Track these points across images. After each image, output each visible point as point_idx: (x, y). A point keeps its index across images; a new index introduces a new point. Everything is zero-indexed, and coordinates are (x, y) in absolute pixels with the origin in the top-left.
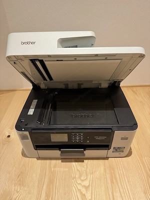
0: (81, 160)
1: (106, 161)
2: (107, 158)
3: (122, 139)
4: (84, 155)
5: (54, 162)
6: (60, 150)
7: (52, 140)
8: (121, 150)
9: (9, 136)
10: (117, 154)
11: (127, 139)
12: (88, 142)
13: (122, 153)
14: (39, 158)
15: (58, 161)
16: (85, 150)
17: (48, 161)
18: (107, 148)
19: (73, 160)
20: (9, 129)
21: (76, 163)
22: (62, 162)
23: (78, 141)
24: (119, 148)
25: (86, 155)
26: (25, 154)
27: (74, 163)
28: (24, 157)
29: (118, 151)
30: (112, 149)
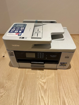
1: (56, 70)
2: (56, 69)
3: (66, 57)
4: (44, 66)
6: (31, 63)
7: (27, 57)
8: (64, 64)
9: (4, 56)
10: (62, 67)
11: (68, 57)
12: (46, 58)
13: (65, 66)
14: (19, 68)
15: (30, 69)
16: (44, 63)
17: (24, 69)
18: (57, 63)
19: (38, 69)
20: (4, 53)
21: (39, 71)
22: (32, 70)
23: (41, 58)
24: (63, 63)
25: (45, 67)
26: (12, 65)
27: (38, 71)
28: (11, 67)
29: (63, 65)
30: (59, 64)
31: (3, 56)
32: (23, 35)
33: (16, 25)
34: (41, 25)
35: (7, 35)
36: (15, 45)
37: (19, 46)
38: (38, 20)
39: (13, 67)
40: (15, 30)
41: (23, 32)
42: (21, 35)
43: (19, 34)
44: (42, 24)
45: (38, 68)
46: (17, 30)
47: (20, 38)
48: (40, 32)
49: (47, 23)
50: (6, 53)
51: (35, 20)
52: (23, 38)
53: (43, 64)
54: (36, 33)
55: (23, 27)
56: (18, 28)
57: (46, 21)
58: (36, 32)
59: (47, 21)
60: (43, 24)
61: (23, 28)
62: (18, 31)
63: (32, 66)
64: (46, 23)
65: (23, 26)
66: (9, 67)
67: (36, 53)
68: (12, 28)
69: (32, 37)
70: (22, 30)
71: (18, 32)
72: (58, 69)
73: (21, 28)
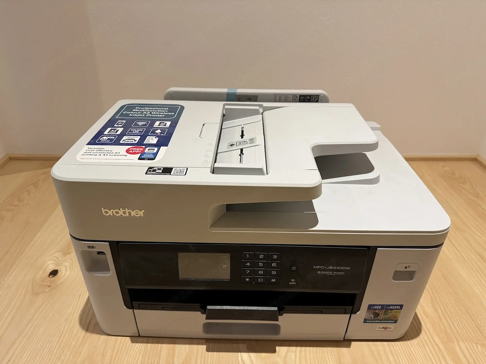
0: (267, 346)
1: (344, 350)
2: (345, 342)
3: (398, 275)
4: (276, 329)
5: (182, 350)
6: (203, 309)
7: (182, 275)
8: (390, 314)
9: (54, 273)
10: (376, 329)
11: (410, 275)
12: (293, 282)
13: (392, 326)
14: (137, 338)
15: (195, 347)
16: (281, 311)
17: (165, 348)
18: (349, 308)
19: (241, 346)
20: (57, 254)
21: (252, 355)
22: (208, 350)
23: (260, 280)
24: (385, 308)
25: (284, 333)
26: (97, 324)
27: (245, 356)
28: (93, 332)
29: (382, 316)
30: (363, 313)
31: (52, 268)
32: (164, 156)
33: (130, 107)
34: (256, 112)
35: (79, 157)
36: (121, 212)
37: (141, 213)
38: (240, 91)
39: (103, 337)
40: (123, 134)
41: (164, 141)
42: (156, 155)
43: (143, 153)
44: (261, 106)
45: (243, 341)
46: (137, 131)
47: (151, 170)
48: (252, 140)
49: (280, 101)
50: (66, 253)
51: (225, 90)
52: (167, 171)
53: (274, 316)
54: (234, 147)
55: (166, 118)
56: (140, 124)
57: (275, 95)
58: (233, 141)
59: (280, 95)
60: (265, 104)
61: (168, 124)
62: (137, 138)
63: (207, 328)
64: (275, 101)
65: (166, 116)
66: (82, 333)
67: (236, 251)
68: (111, 123)
69: (216, 165)
70: (159, 131)
71: (140, 143)
72: (353, 343)
73: (157, 123)
